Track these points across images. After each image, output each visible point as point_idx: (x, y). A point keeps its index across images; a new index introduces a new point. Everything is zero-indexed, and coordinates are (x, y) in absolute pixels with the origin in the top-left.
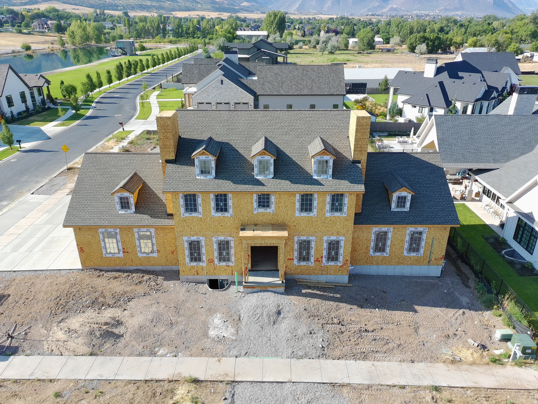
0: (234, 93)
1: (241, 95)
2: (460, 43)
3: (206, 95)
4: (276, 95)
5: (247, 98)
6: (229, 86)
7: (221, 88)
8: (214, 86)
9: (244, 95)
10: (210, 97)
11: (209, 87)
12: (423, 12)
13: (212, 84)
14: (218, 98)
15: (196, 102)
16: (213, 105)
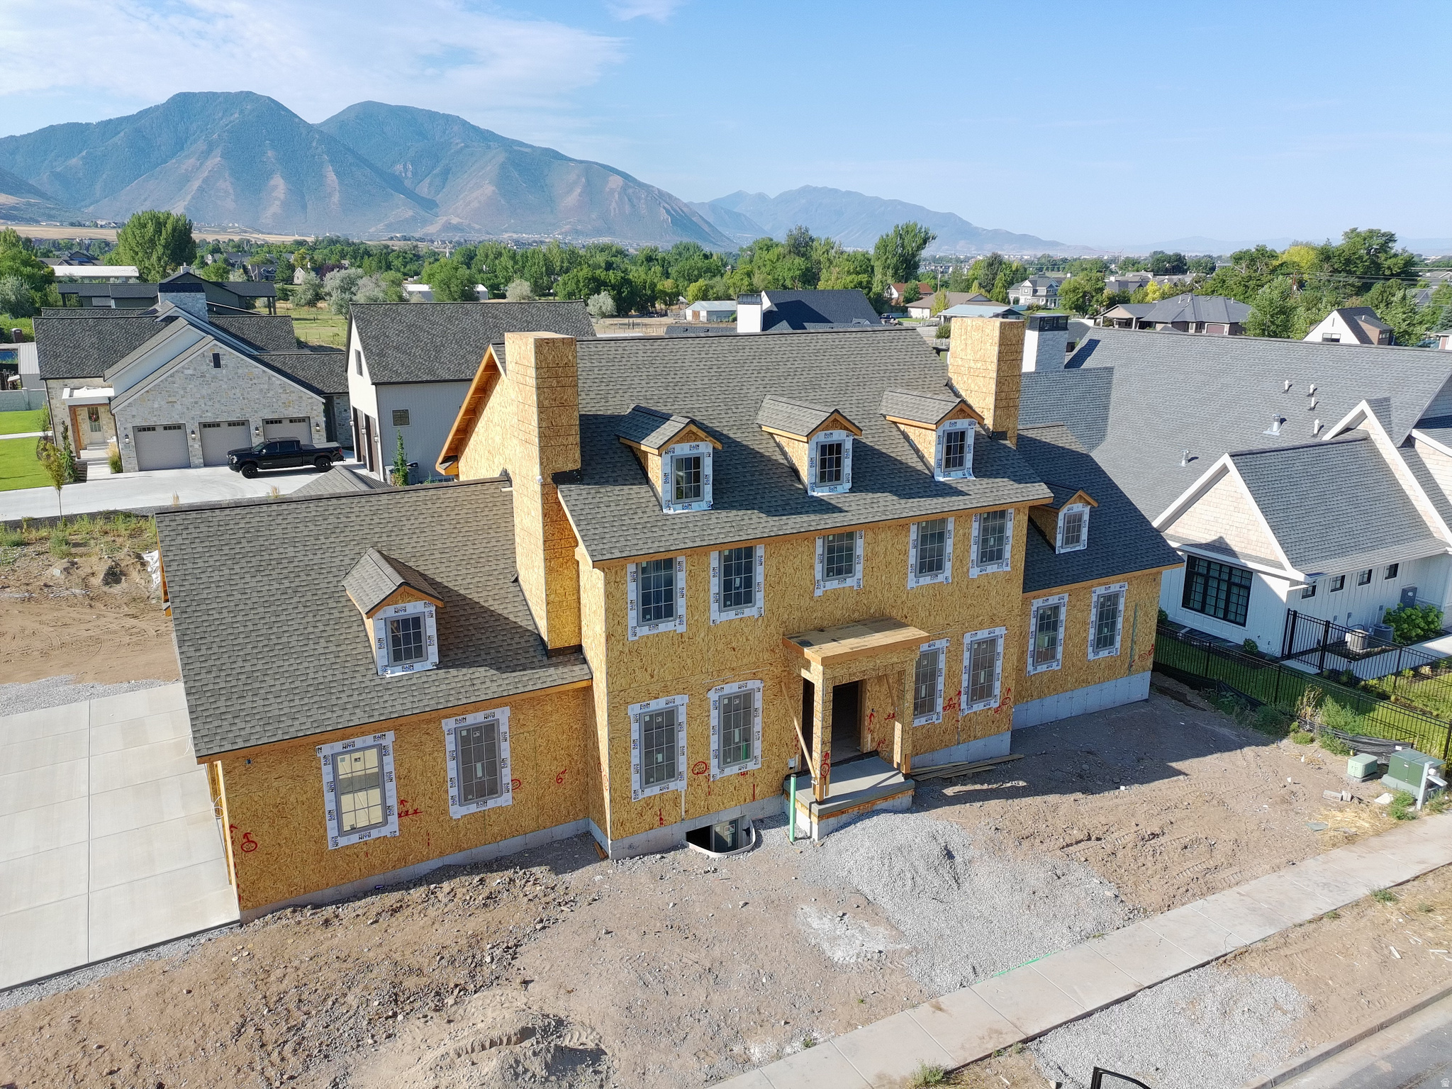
0: (261, 390)
1: (283, 396)
2: (672, 293)
3: (163, 403)
4: (427, 382)
5: (304, 404)
6: (240, 371)
7: (214, 377)
8: (190, 372)
9: (294, 397)
10: (178, 406)
11: (172, 376)
12: (527, 236)
13: (183, 367)
14: (208, 408)
15: (130, 426)
16: (189, 431)
